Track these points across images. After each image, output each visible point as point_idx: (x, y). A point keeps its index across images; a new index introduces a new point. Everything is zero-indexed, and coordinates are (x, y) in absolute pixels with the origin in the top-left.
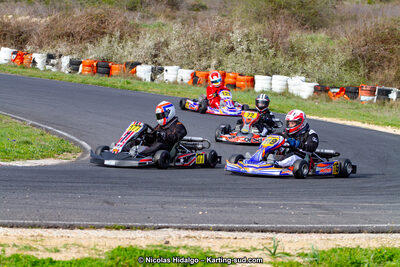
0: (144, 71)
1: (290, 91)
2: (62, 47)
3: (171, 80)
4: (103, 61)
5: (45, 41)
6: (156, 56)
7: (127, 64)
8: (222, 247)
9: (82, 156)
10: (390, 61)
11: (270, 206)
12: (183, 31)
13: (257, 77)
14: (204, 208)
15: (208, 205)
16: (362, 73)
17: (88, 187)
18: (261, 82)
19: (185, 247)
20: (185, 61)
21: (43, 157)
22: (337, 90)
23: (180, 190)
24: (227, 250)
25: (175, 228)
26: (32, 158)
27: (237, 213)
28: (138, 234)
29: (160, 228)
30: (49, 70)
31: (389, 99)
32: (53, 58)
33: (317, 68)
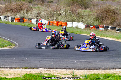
1: (78, 27)
2: (9, 14)
4: (22, 18)
5: (4, 12)
6: (37, 16)
7: (29, 19)
8: (58, 74)
9: (15, 47)
10: (108, 18)
11: (72, 61)
12: (46, 9)
13: (68, 23)
14: (52, 62)
15: (53, 61)
16: (100, 21)
17: (17, 56)
19: (46, 74)
20: (46, 18)
21: (3, 47)
22: (93, 27)
23: (45, 57)
24: (59, 75)
25: (43, 68)
27: (62, 63)
28: (32, 70)
29: (39, 68)
30: (5, 21)
31: (108, 29)
32: (6, 17)
33: (86, 20)
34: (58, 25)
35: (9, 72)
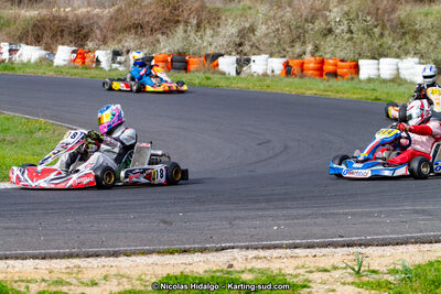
0: (227, 64)
1: (402, 76)
2: (129, 41)
3: (261, 72)
4: (180, 54)
5: (110, 35)
6: (241, 45)
7: (207, 56)
8: (297, 268)
12: (272, 13)
13: (361, 62)
17: (146, 205)
18: (367, 68)
19: (250, 270)
20: (275, 49)
23: (257, 201)
24: (301, 271)
25: (241, 248)
27: (320, 225)
28: (197, 257)
29: (223, 249)
30: (116, 69)
32: (120, 55)
33: (432, 48)
34: (321, 75)
35: (104, 272)
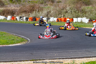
1: (83, 21)
3: (52, 21)
4: (34, 17)
5: (19, 13)
6: (48, 15)
9: (27, 42)
11: (74, 52)
12: (54, 8)
13: (74, 19)
14: (57, 53)
17: (27, 50)
20: (55, 16)
21: (17, 43)
25: (48, 59)
26: (14, 44)
30: (21, 21)
32: (21, 18)
33: (89, 15)
